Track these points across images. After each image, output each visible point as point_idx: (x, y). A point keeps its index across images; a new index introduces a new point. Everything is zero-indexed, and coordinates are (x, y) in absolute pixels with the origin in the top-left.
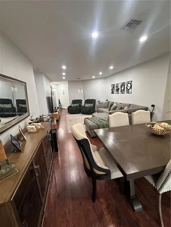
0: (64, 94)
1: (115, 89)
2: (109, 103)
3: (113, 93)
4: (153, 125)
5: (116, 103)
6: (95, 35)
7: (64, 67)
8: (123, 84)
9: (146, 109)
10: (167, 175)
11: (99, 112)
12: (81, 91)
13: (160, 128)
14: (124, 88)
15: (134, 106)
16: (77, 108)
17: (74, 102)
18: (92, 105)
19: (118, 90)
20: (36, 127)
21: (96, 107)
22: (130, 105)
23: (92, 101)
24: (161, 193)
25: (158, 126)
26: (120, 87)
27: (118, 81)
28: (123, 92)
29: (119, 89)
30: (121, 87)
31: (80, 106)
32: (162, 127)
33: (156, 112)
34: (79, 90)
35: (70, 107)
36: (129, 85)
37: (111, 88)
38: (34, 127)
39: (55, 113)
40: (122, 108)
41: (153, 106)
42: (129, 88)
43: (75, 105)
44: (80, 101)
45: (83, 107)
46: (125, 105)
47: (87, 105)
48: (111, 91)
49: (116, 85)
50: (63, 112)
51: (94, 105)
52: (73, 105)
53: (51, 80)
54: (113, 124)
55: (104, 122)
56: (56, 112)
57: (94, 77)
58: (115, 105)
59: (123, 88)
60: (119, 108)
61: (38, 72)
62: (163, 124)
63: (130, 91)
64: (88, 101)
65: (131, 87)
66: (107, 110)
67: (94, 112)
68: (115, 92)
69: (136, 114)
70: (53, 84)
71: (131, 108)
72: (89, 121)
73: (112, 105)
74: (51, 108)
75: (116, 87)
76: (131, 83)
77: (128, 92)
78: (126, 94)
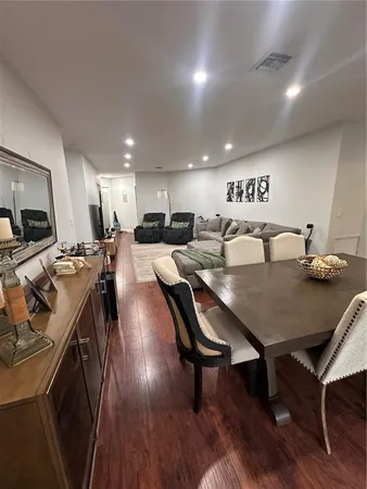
0: (125, 200)
1: (235, 192)
2: (221, 220)
3: (230, 200)
4: (311, 260)
5: (236, 221)
6: (200, 77)
7: (130, 142)
8: (251, 183)
9: (298, 232)
10: (335, 347)
11: (200, 238)
12: (163, 195)
13: (323, 265)
14: (253, 190)
15: (273, 226)
16: (153, 231)
17: (148, 217)
18: (187, 224)
19: (240, 194)
20: (75, 264)
21: (194, 228)
22: (265, 225)
23: (187, 217)
24: (325, 383)
25: (320, 262)
26: (244, 188)
27: (241, 174)
28: (250, 197)
29: (242, 192)
30: (248, 189)
31: (161, 226)
32: (327, 263)
33: (315, 239)
34: (159, 193)
35: (139, 228)
36: (264, 184)
37: (226, 190)
38: (70, 263)
39: (106, 241)
40: (248, 231)
41: (310, 226)
42: (263, 190)
43: (151, 224)
44: (160, 217)
45: (167, 228)
46: (254, 225)
47: (176, 225)
48: (226, 197)
49: (236, 184)
50: (124, 240)
51: (191, 226)
52: (145, 225)
53: (97, 169)
54: (233, 260)
55: (213, 258)
56: (109, 237)
57: (190, 166)
58: (234, 224)
59: (250, 191)
60: (244, 231)
61: (72, 150)
62: (329, 258)
63: (265, 196)
64: (177, 217)
65: (267, 189)
66: (217, 235)
67: (191, 239)
68: (234, 198)
69: (278, 240)
70: (104, 179)
71: (267, 230)
72: (181, 256)
73: (228, 224)
74: (99, 230)
75: (238, 187)
76: (266, 179)
77: (261, 198)
78: (256, 203)
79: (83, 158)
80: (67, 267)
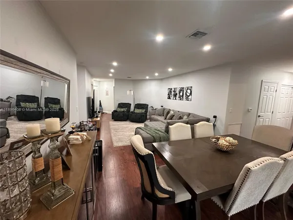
0: (107, 94)
1: (172, 94)
2: (164, 109)
3: (169, 98)
4: (218, 139)
5: (173, 111)
7: (115, 64)
8: (182, 90)
9: (208, 120)
10: (235, 194)
11: (151, 120)
12: (131, 93)
13: (225, 143)
14: (183, 94)
15: (194, 115)
16: (123, 114)
17: (121, 105)
18: (144, 111)
19: (175, 95)
21: (148, 113)
22: (190, 114)
23: (144, 106)
24: (229, 216)
25: (223, 141)
26: (178, 92)
27: (176, 84)
28: (181, 98)
29: (177, 94)
30: (180, 93)
31: (129, 111)
32: (226, 141)
33: (218, 124)
34: (128, 92)
35: (115, 111)
36: (189, 91)
37: (167, 92)
38: (79, 137)
39: (95, 119)
40: (181, 118)
41: (215, 117)
42: (188, 94)
43: (122, 110)
44: (128, 105)
45: (132, 112)
46: (184, 114)
47: (137, 111)
48: (167, 96)
49: (173, 90)
50: (104, 118)
51: (146, 112)
52: (119, 110)
53: (92, 76)
54: (174, 136)
55: (160, 133)
56: (97, 117)
57: (147, 77)
58: (172, 112)
59: (181, 94)
60: (178, 117)
62: (228, 138)
63: (190, 97)
64: (138, 106)
65: (191, 94)
66: (161, 118)
67: (146, 119)
68: (172, 98)
69: (199, 126)
70: (95, 81)
71: (191, 118)
72: (141, 131)
73: (168, 113)
75: (174, 91)
76: (190, 88)
77: (187, 99)
78: (184, 102)
79: (86, 70)
80: (77, 139)
